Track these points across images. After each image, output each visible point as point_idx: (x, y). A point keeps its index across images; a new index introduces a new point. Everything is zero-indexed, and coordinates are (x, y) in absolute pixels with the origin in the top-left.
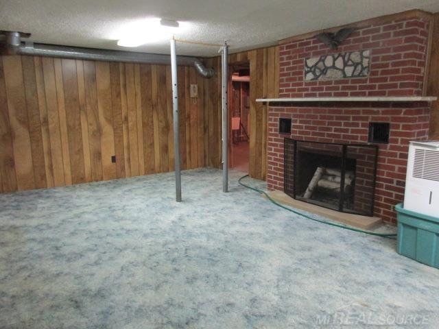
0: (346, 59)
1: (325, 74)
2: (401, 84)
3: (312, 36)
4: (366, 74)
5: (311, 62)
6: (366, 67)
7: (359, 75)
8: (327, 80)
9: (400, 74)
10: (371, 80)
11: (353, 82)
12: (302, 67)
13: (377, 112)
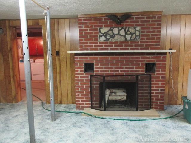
0: (126, 30)
1: (114, 37)
2: (156, 44)
3: (105, 15)
4: (138, 39)
5: (104, 30)
6: (138, 36)
7: (134, 39)
8: (115, 41)
9: (155, 40)
10: (141, 43)
11: (131, 42)
12: (98, 33)
13: (149, 58)
